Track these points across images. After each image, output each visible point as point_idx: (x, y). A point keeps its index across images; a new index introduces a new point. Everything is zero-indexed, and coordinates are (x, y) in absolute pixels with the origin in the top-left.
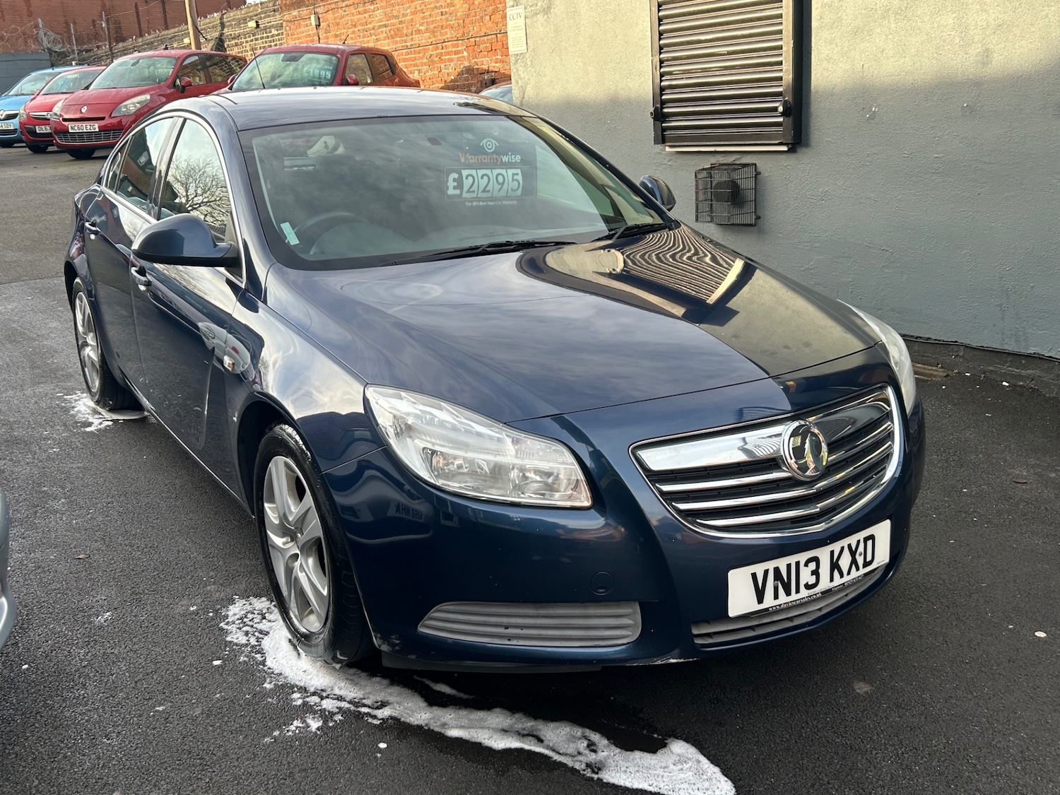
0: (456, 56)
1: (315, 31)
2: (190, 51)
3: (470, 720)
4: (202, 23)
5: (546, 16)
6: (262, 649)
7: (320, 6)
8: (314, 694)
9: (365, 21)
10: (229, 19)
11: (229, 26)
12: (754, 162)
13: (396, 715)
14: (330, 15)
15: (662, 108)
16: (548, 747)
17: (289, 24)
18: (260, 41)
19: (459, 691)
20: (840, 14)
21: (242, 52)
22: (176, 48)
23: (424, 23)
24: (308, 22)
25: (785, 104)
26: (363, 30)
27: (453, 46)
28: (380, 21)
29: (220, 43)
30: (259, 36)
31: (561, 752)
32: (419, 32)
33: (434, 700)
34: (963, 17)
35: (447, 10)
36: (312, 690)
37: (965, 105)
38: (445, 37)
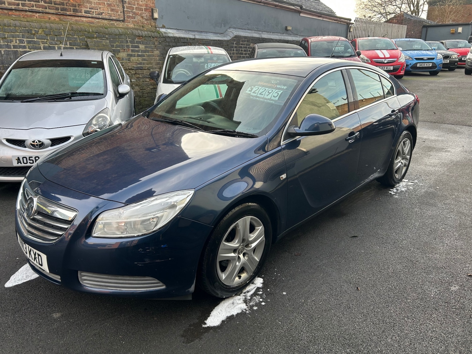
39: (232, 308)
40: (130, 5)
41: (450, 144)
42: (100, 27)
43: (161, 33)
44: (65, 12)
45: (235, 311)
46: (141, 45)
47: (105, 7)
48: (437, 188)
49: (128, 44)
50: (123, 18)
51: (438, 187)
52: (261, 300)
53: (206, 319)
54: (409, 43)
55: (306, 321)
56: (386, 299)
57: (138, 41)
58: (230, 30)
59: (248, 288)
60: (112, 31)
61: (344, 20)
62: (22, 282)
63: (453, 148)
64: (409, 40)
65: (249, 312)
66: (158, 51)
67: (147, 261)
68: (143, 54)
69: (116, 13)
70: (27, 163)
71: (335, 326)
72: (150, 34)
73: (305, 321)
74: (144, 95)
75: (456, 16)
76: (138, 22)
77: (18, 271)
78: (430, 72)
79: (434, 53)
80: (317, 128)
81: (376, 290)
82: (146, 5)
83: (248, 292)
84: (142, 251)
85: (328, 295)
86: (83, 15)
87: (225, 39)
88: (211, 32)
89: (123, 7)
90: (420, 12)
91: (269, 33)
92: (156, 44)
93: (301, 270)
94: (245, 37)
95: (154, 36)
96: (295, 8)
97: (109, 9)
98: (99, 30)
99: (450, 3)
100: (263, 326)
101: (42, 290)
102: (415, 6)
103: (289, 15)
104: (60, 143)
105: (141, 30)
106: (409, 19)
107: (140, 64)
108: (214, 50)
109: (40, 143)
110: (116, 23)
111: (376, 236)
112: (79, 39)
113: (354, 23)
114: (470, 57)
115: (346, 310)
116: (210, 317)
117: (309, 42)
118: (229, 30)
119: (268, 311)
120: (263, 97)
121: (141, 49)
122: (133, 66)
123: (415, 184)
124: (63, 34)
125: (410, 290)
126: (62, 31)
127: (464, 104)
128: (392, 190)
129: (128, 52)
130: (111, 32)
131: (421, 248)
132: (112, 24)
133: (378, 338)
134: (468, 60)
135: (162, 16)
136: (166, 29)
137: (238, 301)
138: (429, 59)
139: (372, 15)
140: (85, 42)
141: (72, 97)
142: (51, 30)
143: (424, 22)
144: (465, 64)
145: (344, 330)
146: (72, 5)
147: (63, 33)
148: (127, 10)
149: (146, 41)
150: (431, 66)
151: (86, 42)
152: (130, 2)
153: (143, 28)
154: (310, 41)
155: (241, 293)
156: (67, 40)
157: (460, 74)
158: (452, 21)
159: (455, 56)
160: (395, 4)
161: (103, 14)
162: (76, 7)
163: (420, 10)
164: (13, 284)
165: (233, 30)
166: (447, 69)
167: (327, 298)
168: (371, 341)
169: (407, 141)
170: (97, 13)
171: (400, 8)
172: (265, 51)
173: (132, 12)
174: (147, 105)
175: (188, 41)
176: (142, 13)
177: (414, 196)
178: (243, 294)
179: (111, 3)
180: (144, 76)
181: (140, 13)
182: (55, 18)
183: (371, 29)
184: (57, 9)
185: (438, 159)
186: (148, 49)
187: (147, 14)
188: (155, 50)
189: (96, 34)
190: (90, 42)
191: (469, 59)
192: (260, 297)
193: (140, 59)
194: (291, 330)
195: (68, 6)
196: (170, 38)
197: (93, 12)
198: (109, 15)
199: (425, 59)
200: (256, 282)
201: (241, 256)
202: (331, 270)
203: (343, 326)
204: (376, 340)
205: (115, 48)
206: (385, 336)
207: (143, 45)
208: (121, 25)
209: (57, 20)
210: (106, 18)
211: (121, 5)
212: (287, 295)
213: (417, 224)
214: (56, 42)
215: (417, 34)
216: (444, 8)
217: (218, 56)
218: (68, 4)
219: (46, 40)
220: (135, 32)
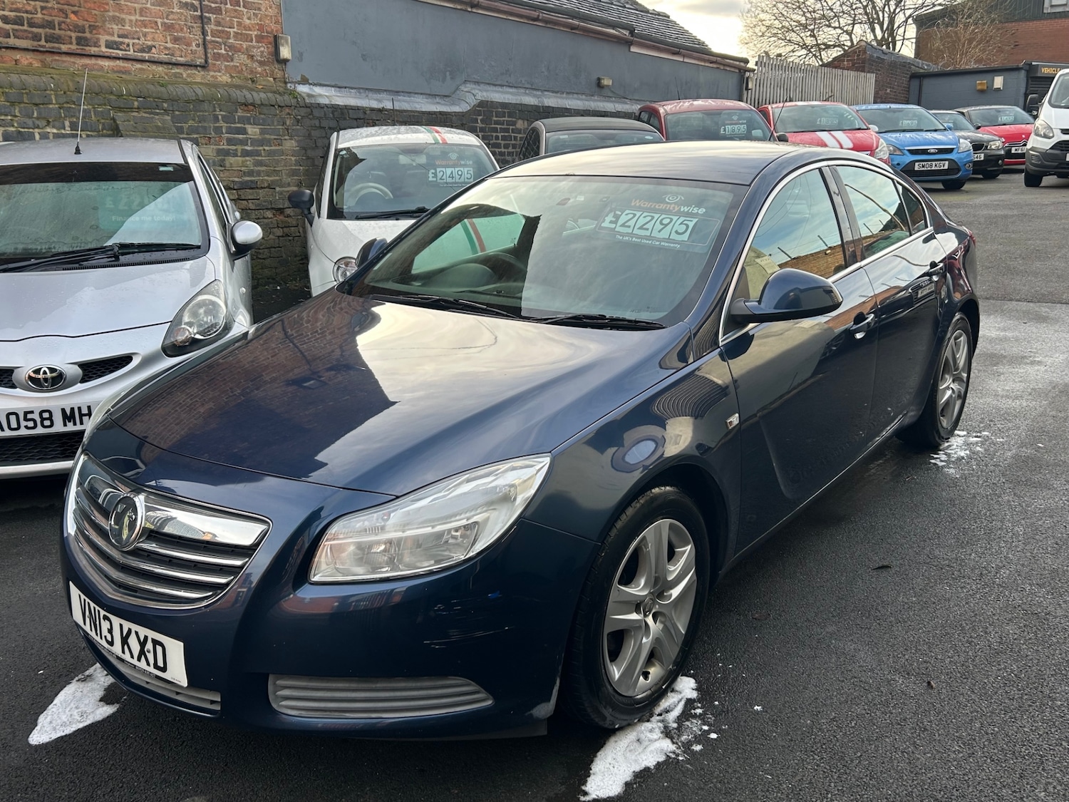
39: (640, 750)
40: (220, 28)
41: (1038, 345)
42: (148, 83)
43: (300, 95)
44: (56, 45)
45: (650, 758)
46: (250, 126)
47: (158, 31)
48: (1039, 447)
49: (218, 125)
50: (203, 61)
51: (1040, 445)
52: (706, 728)
53: (585, 783)
54: (889, 115)
55: (830, 766)
56: (1005, 703)
57: (242, 116)
58: (466, 87)
59: (664, 704)
60: (179, 93)
61: (732, 62)
62: (73, 729)
63: (1047, 356)
64: (888, 106)
65: (686, 758)
66: (293, 141)
67: (455, 635)
68: (256, 148)
69: (185, 47)
70: (18, 428)
71: (903, 772)
72: (274, 98)
73: (828, 768)
74: (260, 253)
75: (984, 50)
76: (240, 68)
77: (54, 702)
78: (943, 182)
79: (951, 137)
80: (795, 302)
81: (975, 685)
82: (261, 28)
83: (667, 711)
84: (443, 610)
85: (863, 704)
86: (101, 54)
87: (456, 109)
88: (422, 94)
89: (204, 33)
90: (897, 42)
91: (559, 95)
92: (288, 123)
93: (779, 652)
94: (504, 105)
95: (283, 105)
96: (617, 33)
97: (168, 38)
98: (146, 90)
99: (968, 21)
100: (730, 788)
101: (135, 744)
102: (885, 29)
103: (605, 52)
104: (103, 372)
105: (250, 90)
106: (878, 58)
107: (251, 173)
108: (449, 135)
109: (54, 374)
110: (185, 73)
111: (935, 564)
112: (95, 114)
113: (756, 68)
114: (1034, 146)
115: (919, 736)
116: (592, 777)
117: (662, 115)
118: (462, 88)
119: (731, 753)
120: (649, 235)
121: (252, 137)
122: (231, 179)
123: (986, 441)
124: (54, 102)
125: (1053, 679)
126: (52, 92)
127: (1045, 253)
128: (935, 456)
129: (219, 145)
130: (174, 93)
131: (1047, 584)
132: (175, 75)
133: (1014, 792)
134: (1031, 152)
135: (301, 54)
136: (311, 86)
137: (649, 735)
138: (941, 151)
139: (783, 51)
140: (111, 119)
141: (120, 257)
142: (24, 91)
143: (914, 65)
144: (1023, 163)
145: (929, 781)
146: (74, 27)
147: (53, 97)
148: (213, 39)
149: (262, 116)
150: (946, 167)
151: (114, 119)
152: (220, 20)
153: (254, 85)
154: (662, 111)
155: (651, 715)
156: (66, 116)
157: (1014, 185)
158: (975, 63)
159: (997, 145)
160: (836, 24)
161: (154, 50)
162: (84, 32)
163: (898, 38)
164: (50, 736)
165: (474, 89)
166: (981, 176)
167: (864, 712)
168: (999, 799)
169: (962, 338)
170: (138, 47)
171: (850, 34)
172: (566, 136)
173: (225, 45)
174: (268, 279)
175: (366, 116)
176: (250, 46)
177: (992, 468)
178: (655, 718)
179: (173, 22)
180: (259, 205)
181: (245, 47)
182: (31, 60)
183: (795, 83)
184: (36, 37)
185: (1021, 382)
186: (268, 136)
187: (262, 49)
188: (286, 139)
189: (137, 100)
190: (123, 120)
191: (1032, 149)
192: (700, 722)
193: (248, 163)
194: (800, 790)
195: (63, 30)
196: (323, 108)
197: (128, 45)
198: (167, 53)
199: (932, 151)
200: (681, 687)
201: (650, 620)
202: (852, 647)
203: (924, 771)
204: (1012, 797)
205: (187, 134)
206: (1029, 786)
207: (255, 126)
208: (198, 76)
209: (37, 65)
210: (159, 60)
211: (199, 27)
212: (765, 710)
213: (1020, 530)
214: (37, 122)
215: (899, 93)
216: (956, 33)
217: (461, 148)
218: (63, 26)
219: (11, 115)
220: (234, 95)
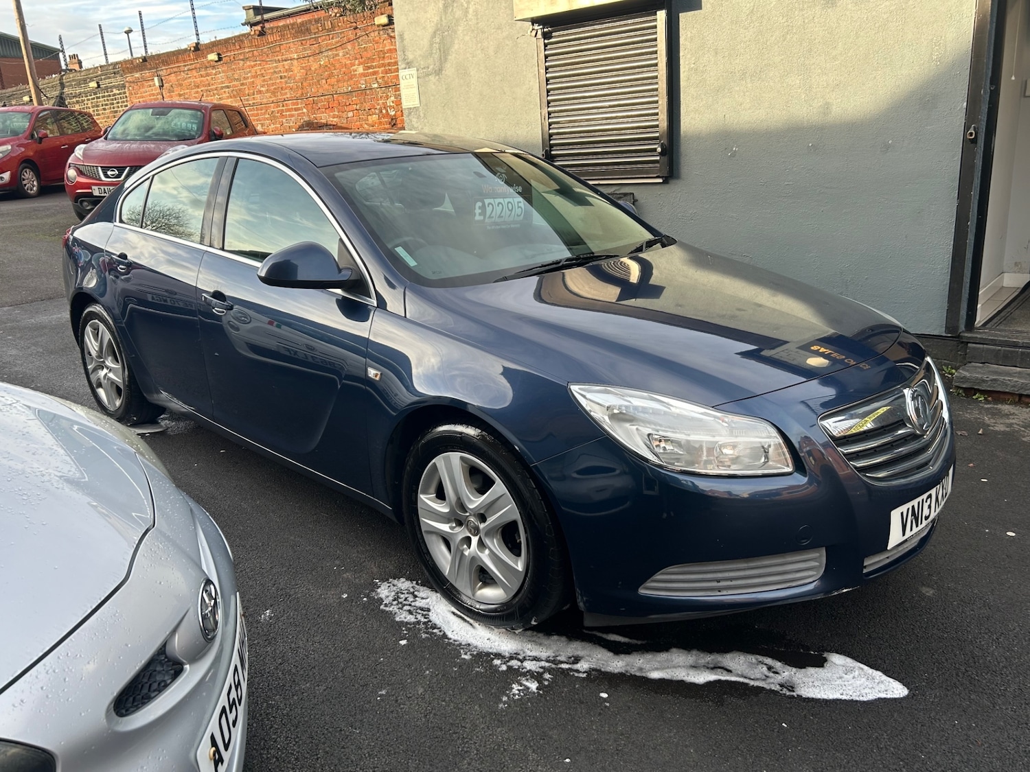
0: (296, 113)
1: (158, 91)
2: (31, 107)
3: (659, 662)
4: (41, 82)
5: (437, 77)
6: (435, 624)
7: (162, 70)
8: (511, 658)
9: (207, 82)
10: (68, 80)
11: (70, 86)
12: (632, 192)
13: (595, 666)
14: (173, 77)
15: (551, 150)
16: (738, 675)
17: (132, 85)
18: (101, 99)
19: (631, 638)
20: (704, 76)
21: (84, 108)
22: (15, 105)
23: (264, 85)
24: (151, 83)
25: (662, 146)
26: (207, 90)
27: (293, 104)
28: (222, 83)
29: (61, 100)
30: (101, 95)
31: (752, 678)
32: (260, 92)
33: (617, 649)
34: (807, 79)
35: (286, 74)
36: (507, 655)
37: (810, 145)
38: (285, 97)
